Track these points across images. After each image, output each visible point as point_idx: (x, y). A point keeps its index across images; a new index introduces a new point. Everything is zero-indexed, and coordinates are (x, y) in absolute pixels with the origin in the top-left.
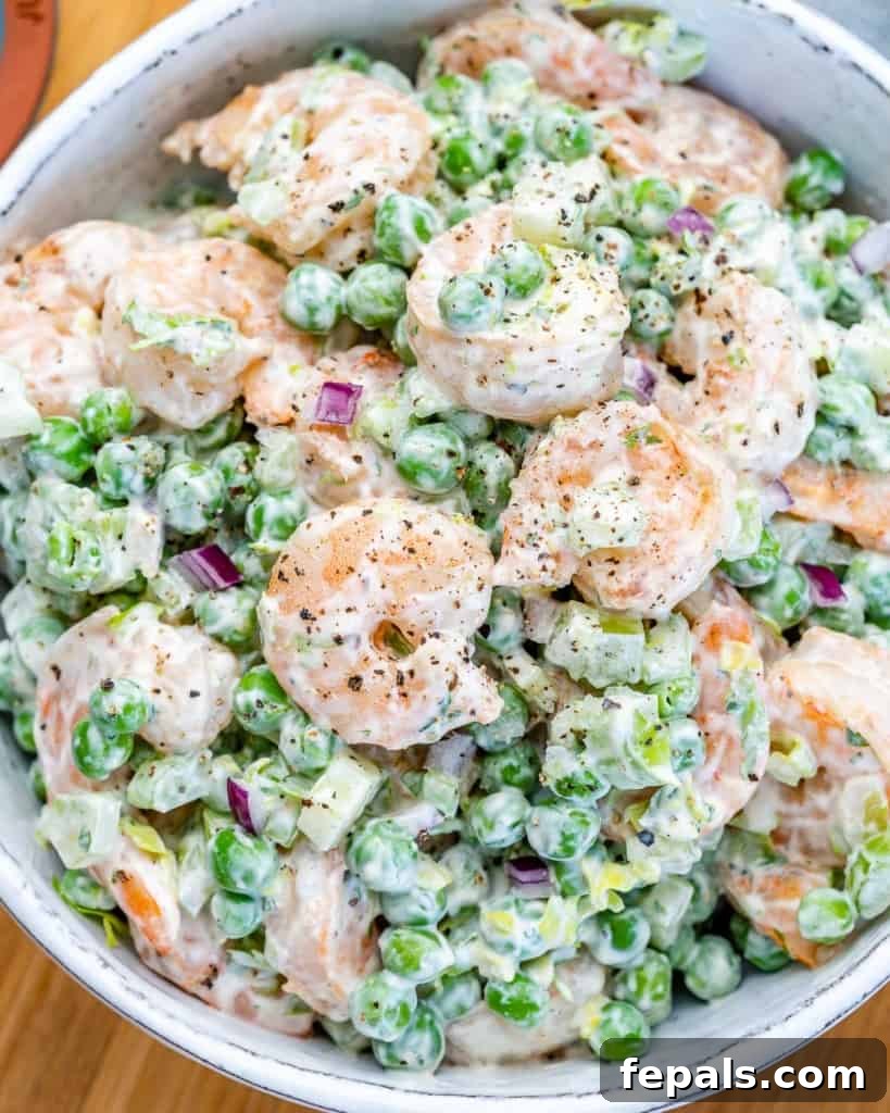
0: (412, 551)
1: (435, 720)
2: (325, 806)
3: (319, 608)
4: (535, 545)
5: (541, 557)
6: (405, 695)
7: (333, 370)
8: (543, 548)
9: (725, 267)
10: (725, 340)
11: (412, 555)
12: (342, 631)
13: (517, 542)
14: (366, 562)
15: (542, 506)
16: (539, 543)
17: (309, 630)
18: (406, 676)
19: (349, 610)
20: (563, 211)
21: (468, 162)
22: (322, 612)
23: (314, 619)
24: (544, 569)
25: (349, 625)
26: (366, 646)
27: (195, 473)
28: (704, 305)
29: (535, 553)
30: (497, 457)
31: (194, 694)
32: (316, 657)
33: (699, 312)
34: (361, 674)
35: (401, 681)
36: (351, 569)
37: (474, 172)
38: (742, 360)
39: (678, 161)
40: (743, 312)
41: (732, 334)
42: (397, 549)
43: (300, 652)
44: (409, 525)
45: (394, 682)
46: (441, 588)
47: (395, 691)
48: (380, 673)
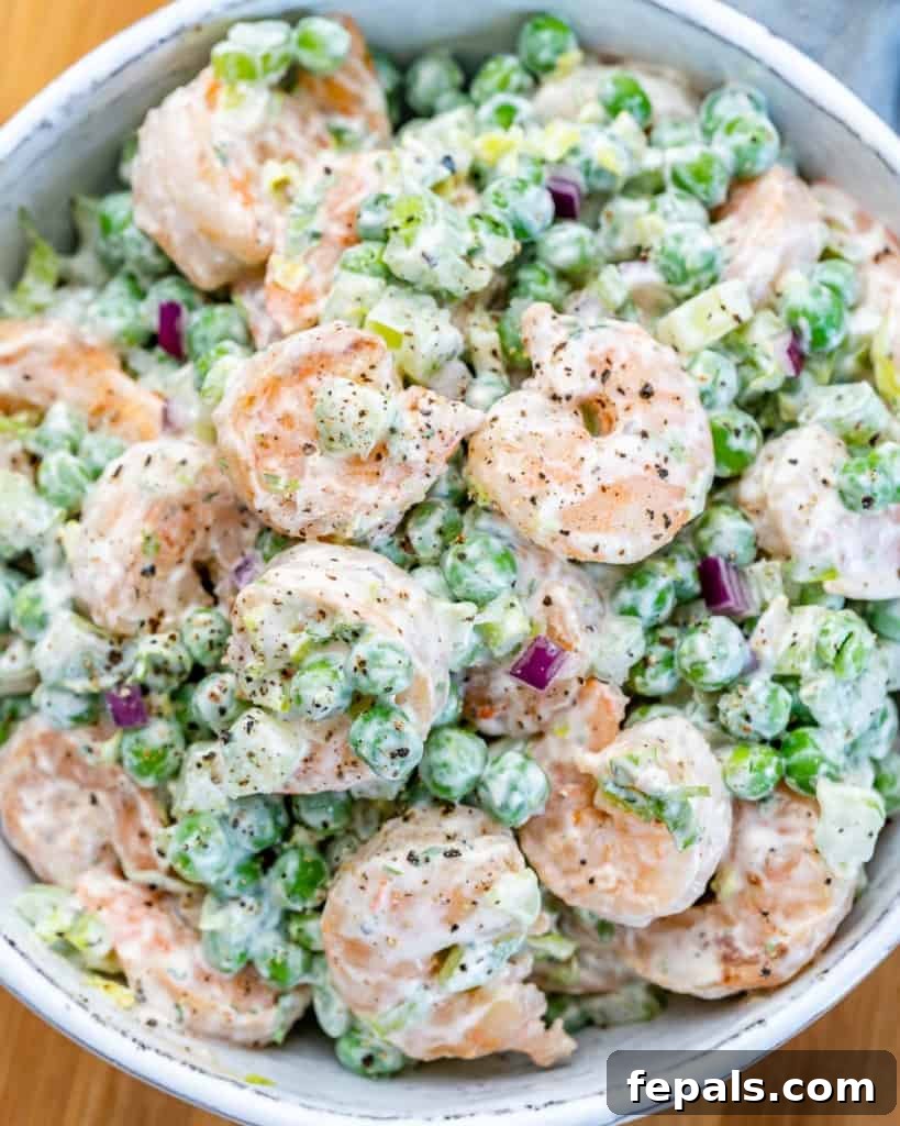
0: (542, 476)
1: (592, 328)
2: (723, 308)
3: (648, 473)
4: (429, 426)
5: (428, 414)
6: (608, 361)
7: (527, 713)
8: (423, 420)
10: (152, 570)
11: (544, 472)
12: (638, 440)
13: (443, 439)
14: (588, 489)
15: (405, 458)
16: (424, 427)
17: (666, 460)
18: (598, 375)
19: (623, 456)
20: (249, 731)
21: (304, 865)
22: (647, 467)
23: (657, 466)
24: (431, 401)
25: (630, 443)
26: (624, 418)
27: (700, 667)
28: (153, 614)
29: (432, 420)
30: (420, 538)
31: (794, 462)
32: (672, 432)
33: (161, 614)
34: (639, 399)
35: (606, 374)
36: (604, 489)
37: (302, 854)
38: (148, 538)
39: (101, 796)
40: (124, 581)
41: (144, 573)
42: (554, 486)
43: (683, 449)
44: (533, 500)
45: (612, 376)
46: (531, 433)
47: (616, 367)
48: (620, 391)
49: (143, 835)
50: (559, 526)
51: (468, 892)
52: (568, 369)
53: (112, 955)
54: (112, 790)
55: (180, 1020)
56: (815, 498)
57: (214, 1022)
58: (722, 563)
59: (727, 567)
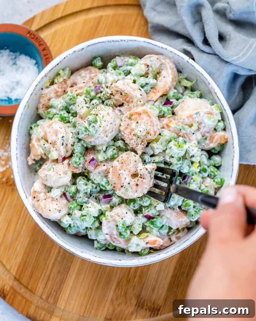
1: (151, 176)
3: (122, 184)
4: (138, 144)
5: (141, 144)
6: (144, 178)
9: (109, 87)
10: (121, 94)
11: (123, 163)
12: (128, 182)
14: (119, 171)
15: (133, 139)
17: (125, 188)
19: (125, 179)
21: (65, 117)
22: (123, 183)
23: (123, 186)
24: (143, 145)
25: (128, 180)
26: (133, 180)
28: (114, 94)
32: (129, 189)
33: (114, 96)
34: (136, 183)
35: (141, 177)
36: (119, 175)
37: (67, 117)
38: (127, 94)
39: (85, 84)
40: (119, 89)
41: (121, 93)
42: (121, 165)
43: (127, 191)
44: (118, 161)
45: (141, 179)
46: (131, 162)
47: (142, 179)
48: (138, 180)
49: (76, 91)
50: (113, 165)
51: (56, 146)
52: (141, 170)
53: (56, 83)
54: (85, 86)
55: (42, 94)
56: (119, 216)
57: (42, 100)
58: (111, 198)
59: (110, 200)
